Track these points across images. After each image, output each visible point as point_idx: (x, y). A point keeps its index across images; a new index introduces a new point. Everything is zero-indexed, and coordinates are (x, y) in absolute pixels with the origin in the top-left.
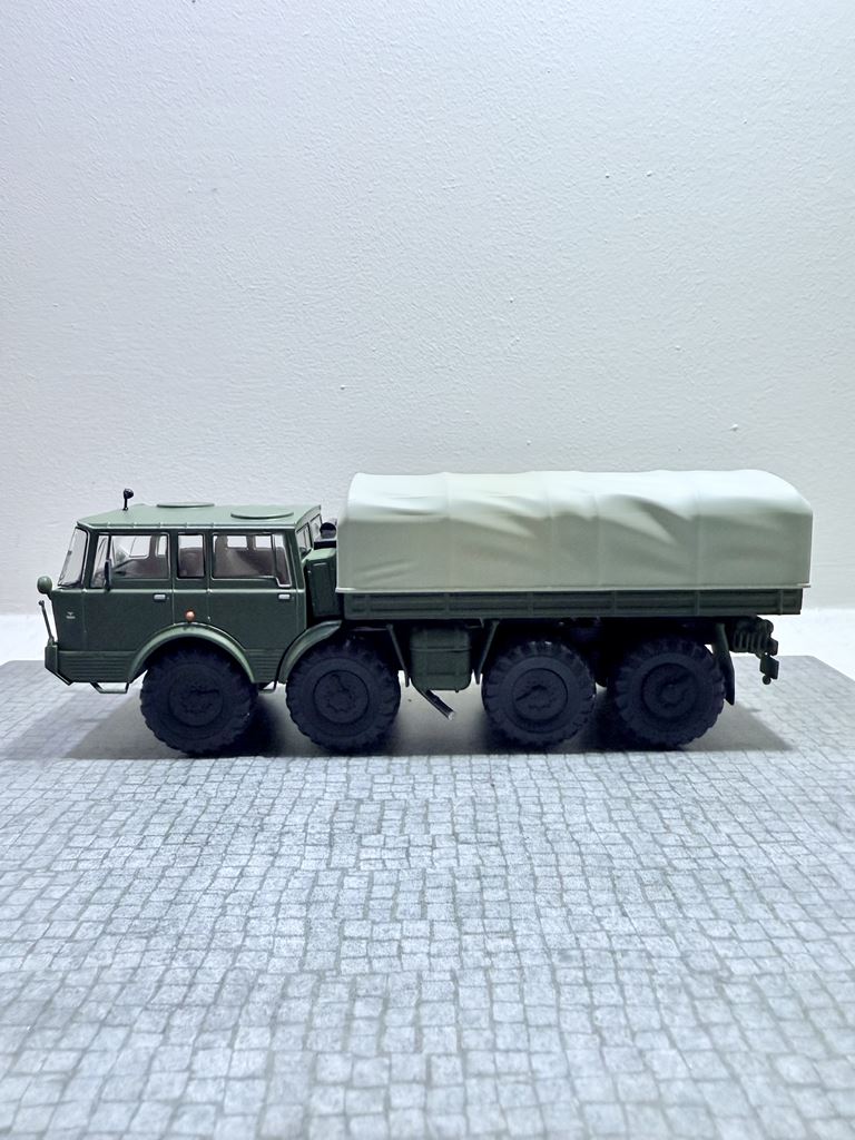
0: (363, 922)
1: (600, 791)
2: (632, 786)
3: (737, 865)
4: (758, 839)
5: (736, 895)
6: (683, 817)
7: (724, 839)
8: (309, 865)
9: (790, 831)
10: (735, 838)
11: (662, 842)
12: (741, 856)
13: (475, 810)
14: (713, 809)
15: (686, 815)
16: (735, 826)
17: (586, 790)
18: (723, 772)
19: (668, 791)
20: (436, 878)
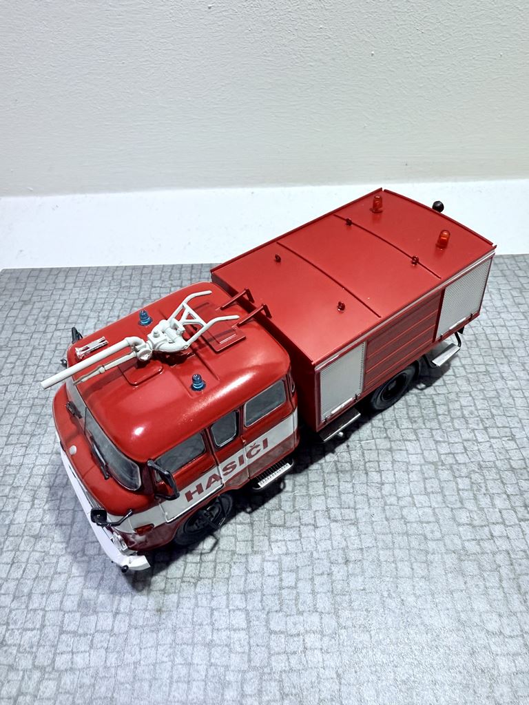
0: (280, 614)
1: (418, 454)
2: (438, 447)
3: (504, 548)
4: (520, 516)
5: (505, 584)
6: (471, 489)
7: (498, 515)
8: (241, 547)
11: (457, 519)
12: (508, 538)
13: (339, 479)
14: (491, 478)
15: (474, 485)
16: (505, 500)
17: (409, 452)
18: (498, 427)
19: (463, 453)
20: (319, 563)
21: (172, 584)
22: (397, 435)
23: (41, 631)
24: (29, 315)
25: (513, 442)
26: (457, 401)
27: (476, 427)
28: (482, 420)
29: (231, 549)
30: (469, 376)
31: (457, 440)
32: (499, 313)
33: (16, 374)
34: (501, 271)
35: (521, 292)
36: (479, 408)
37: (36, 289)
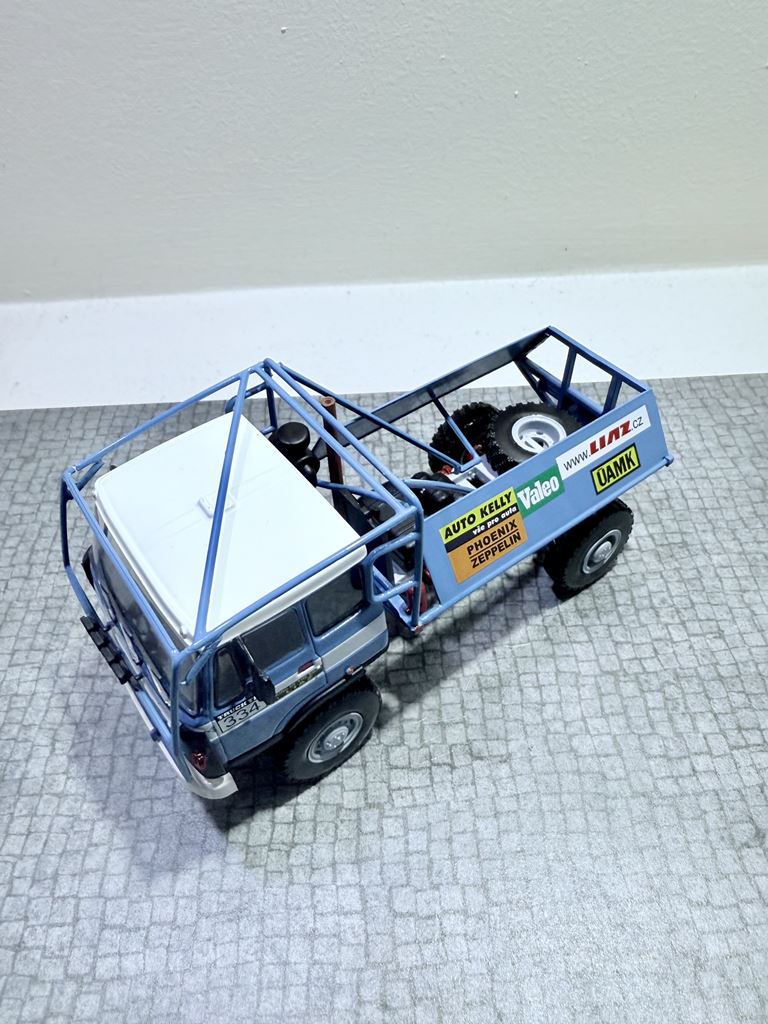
0: (408, 889)
1: (591, 661)
2: (619, 651)
3: (711, 786)
4: (732, 742)
5: (713, 837)
6: (666, 707)
7: (702, 742)
8: (350, 799)
9: (759, 729)
10: (712, 742)
11: (648, 750)
12: (716, 773)
13: (482, 699)
14: (692, 691)
15: (670, 702)
16: (711, 721)
17: (579, 659)
18: (702, 620)
19: (652, 658)
20: (460, 817)
21: (255, 853)
22: (562, 634)
23: (74, 927)
24: (32, 478)
25: (722, 641)
26: (643, 585)
27: (670, 621)
28: (678, 612)
29: (337, 802)
30: (660, 549)
31: (644, 640)
32: (699, 460)
33: (20, 564)
34: (701, 400)
35: (729, 429)
36: (673, 594)
37: (41, 440)
